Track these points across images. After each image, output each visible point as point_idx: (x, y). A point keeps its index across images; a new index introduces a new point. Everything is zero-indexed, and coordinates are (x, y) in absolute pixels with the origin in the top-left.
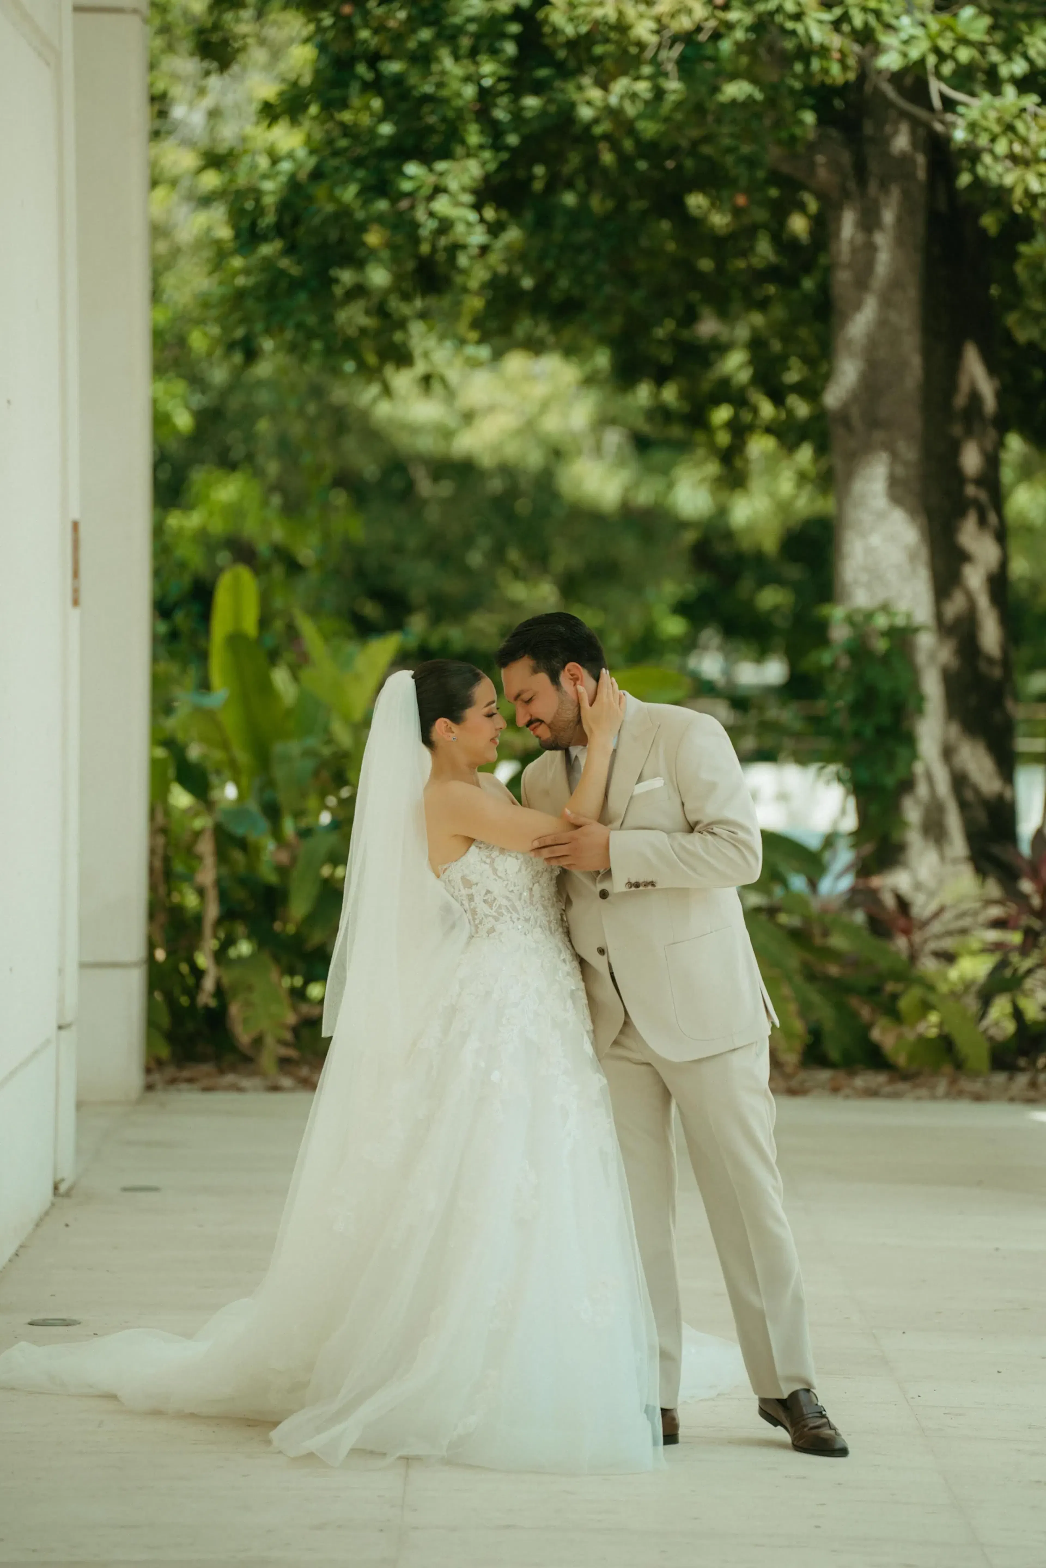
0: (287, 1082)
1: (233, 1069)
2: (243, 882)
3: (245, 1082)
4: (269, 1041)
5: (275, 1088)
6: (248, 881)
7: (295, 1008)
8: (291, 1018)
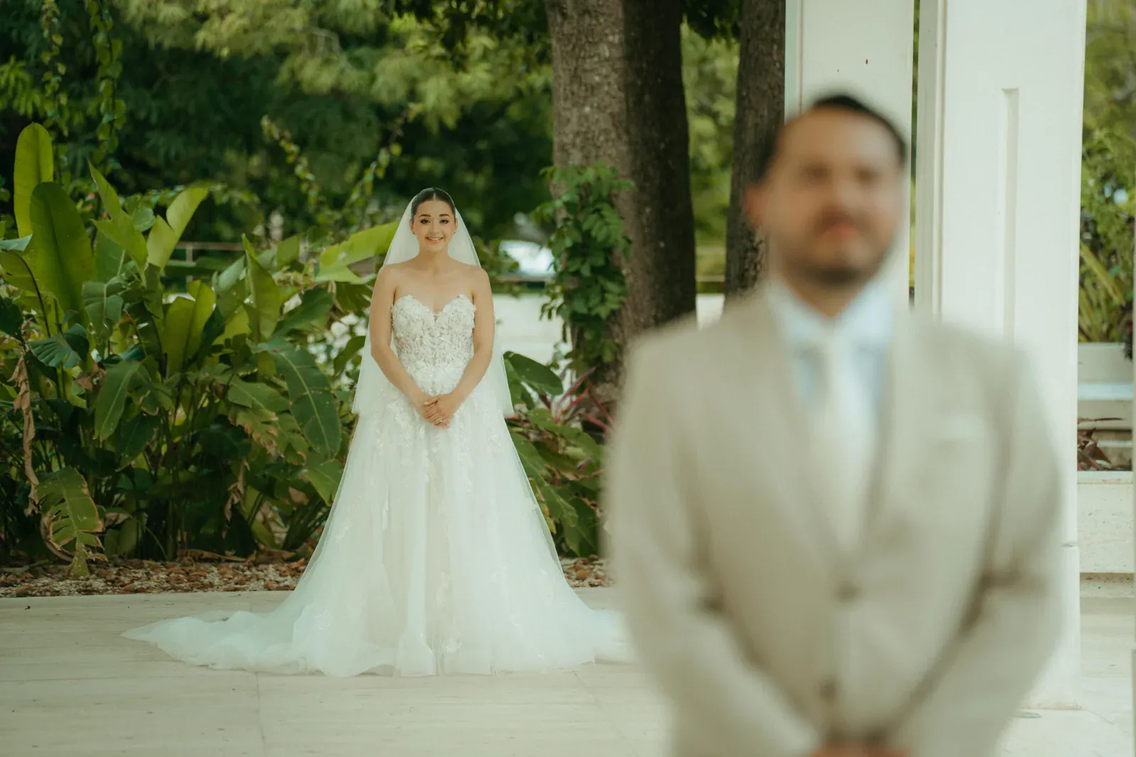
0: (98, 584)
1: (46, 571)
2: (53, 406)
3: (59, 586)
4: (80, 546)
5: (88, 591)
6: (58, 406)
7: (102, 517)
8: (100, 526)
